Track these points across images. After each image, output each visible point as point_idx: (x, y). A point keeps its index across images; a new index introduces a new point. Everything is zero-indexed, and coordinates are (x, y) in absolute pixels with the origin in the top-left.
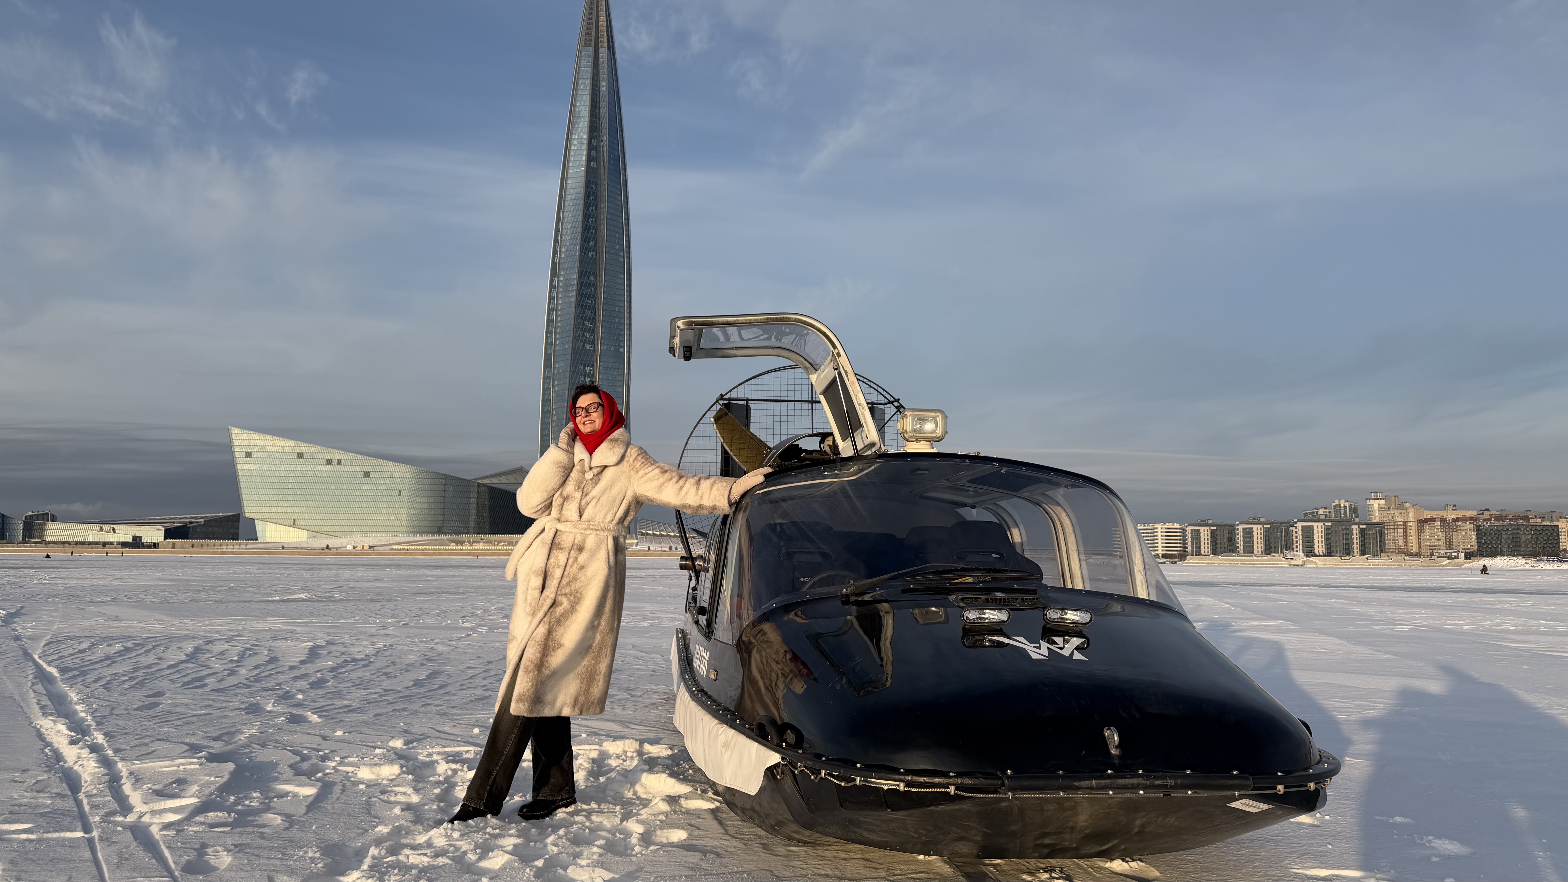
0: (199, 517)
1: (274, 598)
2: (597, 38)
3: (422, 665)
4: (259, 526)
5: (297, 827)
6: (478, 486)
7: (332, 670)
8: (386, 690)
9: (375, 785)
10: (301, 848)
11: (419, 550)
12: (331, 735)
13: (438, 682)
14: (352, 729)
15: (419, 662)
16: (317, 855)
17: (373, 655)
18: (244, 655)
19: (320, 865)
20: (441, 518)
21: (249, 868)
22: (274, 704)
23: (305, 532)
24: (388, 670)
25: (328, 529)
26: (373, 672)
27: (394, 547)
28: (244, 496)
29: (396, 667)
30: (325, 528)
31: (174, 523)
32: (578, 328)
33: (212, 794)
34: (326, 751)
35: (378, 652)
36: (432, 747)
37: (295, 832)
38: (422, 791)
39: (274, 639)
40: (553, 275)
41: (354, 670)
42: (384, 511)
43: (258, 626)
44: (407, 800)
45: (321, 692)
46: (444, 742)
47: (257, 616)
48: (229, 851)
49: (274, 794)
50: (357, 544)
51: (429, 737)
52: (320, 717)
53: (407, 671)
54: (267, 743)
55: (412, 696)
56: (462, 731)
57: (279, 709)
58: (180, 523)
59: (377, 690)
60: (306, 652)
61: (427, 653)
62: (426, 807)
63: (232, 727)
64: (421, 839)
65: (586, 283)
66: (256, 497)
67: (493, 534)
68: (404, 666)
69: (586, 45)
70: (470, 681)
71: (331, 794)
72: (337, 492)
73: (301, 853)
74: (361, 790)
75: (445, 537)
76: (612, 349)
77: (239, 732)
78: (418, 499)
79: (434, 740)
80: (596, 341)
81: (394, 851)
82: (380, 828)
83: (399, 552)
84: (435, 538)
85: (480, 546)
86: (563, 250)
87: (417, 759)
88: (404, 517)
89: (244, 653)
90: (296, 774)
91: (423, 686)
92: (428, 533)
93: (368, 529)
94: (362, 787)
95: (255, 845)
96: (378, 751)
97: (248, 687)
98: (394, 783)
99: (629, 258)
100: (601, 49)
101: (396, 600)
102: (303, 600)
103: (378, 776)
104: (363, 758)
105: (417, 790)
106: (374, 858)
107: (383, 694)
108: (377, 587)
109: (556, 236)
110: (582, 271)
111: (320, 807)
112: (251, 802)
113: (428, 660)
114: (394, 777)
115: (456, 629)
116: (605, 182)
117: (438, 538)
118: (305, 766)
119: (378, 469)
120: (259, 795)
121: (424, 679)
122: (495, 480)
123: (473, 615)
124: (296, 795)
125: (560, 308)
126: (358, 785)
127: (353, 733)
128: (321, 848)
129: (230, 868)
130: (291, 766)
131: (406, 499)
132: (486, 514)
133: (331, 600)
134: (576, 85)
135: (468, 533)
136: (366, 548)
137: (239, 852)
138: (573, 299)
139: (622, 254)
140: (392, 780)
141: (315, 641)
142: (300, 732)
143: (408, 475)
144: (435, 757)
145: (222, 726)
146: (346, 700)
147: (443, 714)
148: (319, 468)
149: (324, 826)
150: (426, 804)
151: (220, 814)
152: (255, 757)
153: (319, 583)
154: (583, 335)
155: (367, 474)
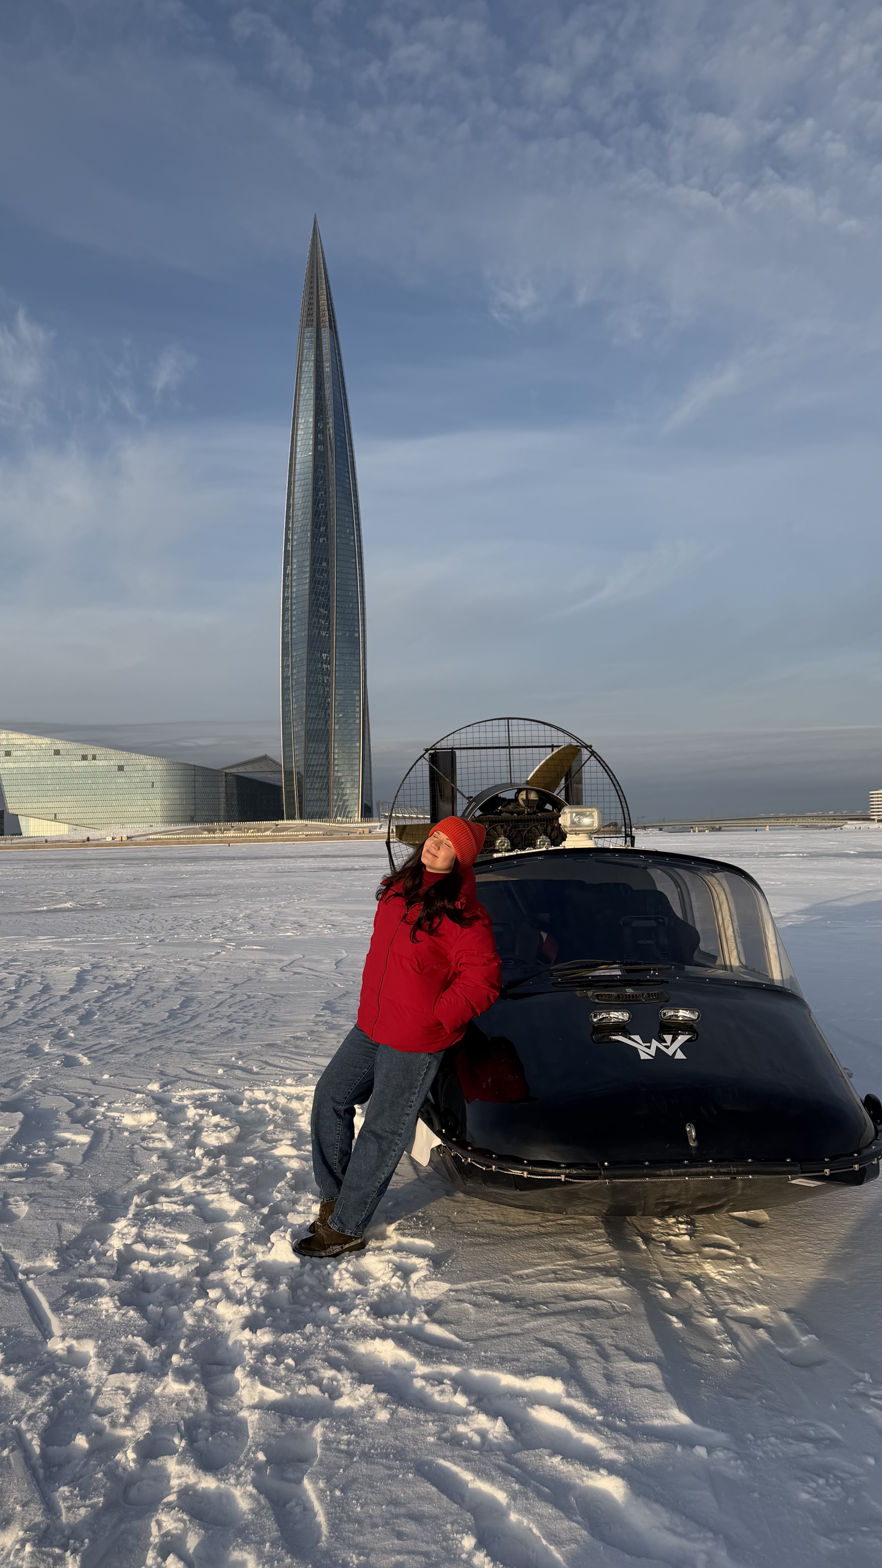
1: (42, 909)
2: (318, 318)
3: (177, 990)
4: (22, 821)
5: (76, 1176)
6: (226, 775)
7: (98, 999)
8: (145, 1024)
9: (136, 1132)
10: (80, 1197)
11: (174, 839)
12: (99, 1078)
13: (190, 1011)
14: (117, 1072)
15: (174, 987)
16: (93, 1204)
17: (134, 980)
18: (21, 983)
19: (96, 1214)
20: (193, 807)
21: (42, 1217)
22: (50, 1044)
23: (66, 826)
24: (147, 998)
25: (89, 822)
26: (134, 1001)
27: (151, 837)
28: (6, 793)
29: (154, 993)
30: (85, 821)
32: (313, 615)
33: (7, 1145)
34: (96, 1097)
35: (138, 975)
36: (183, 1090)
37: (75, 1182)
38: (175, 1138)
39: (46, 962)
40: (286, 563)
41: (117, 998)
42: (140, 803)
43: (32, 947)
44: (163, 1146)
45: (89, 1028)
46: (193, 1084)
47: (28, 935)
48: (26, 1200)
49: (56, 1143)
50: (116, 836)
51: (181, 1079)
52: (90, 1058)
53: (164, 998)
54: (48, 1089)
55: (167, 1031)
56: (209, 1071)
57: (55, 1050)
59: (137, 1025)
60: (75, 978)
61: (181, 976)
62: (178, 1154)
63: (17, 1072)
64: (174, 1185)
65: (319, 569)
66: (17, 794)
67: (242, 821)
68: (161, 993)
69: (308, 326)
70: (218, 1009)
71: (102, 1142)
72: (94, 786)
73: (81, 1202)
74: (126, 1137)
75: (197, 826)
76: (347, 634)
77: (23, 1077)
78: (171, 790)
79: (186, 1082)
80: (331, 628)
81: (152, 1200)
82: (141, 1176)
83: (156, 842)
84: (188, 827)
85: (231, 834)
86: (295, 537)
87: (171, 1102)
88: (158, 808)
89: (20, 980)
90: (73, 1122)
91: (177, 1018)
92: (182, 822)
93: (125, 820)
94: (126, 1134)
95: (45, 1194)
96: (138, 1096)
97: (27, 1024)
98: (152, 1129)
99: (360, 541)
100: (323, 329)
101: (154, 907)
102: (68, 910)
103: (139, 1122)
104: (126, 1103)
105: (170, 1137)
106: (137, 1206)
107: (142, 1029)
108: (136, 889)
109: (287, 523)
110: (314, 558)
111: (94, 1155)
112: (39, 1151)
113: (182, 983)
114: (152, 1124)
115: (207, 945)
116: (332, 466)
117: (191, 827)
118: (80, 1112)
119: (131, 762)
120: (45, 1144)
121: (178, 1009)
122: (241, 769)
123: (223, 925)
124: (74, 1144)
125: (294, 596)
126: (123, 1131)
127: (117, 1077)
128: (96, 1197)
129: (28, 1217)
130: (68, 1113)
131: (158, 790)
132: (235, 802)
133: (93, 908)
134: (300, 368)
135: (219, 821)
136: (124, 839)
137: (33, 1201)
138: (307, 587)
139: (352, 538)
140: (150, 1127)
141: (82, 965)
142: (74, 1076)
143: (160, 767)
144: (186, 1102)
145: (10, 1072)
146: (111, 1037)
147: (192, 1052)
148: (76, 763)
149: (96, 1175)
150: (177, 1151)
151: (16, 1165)
152: (39, 1104)
153: (83, 886)
154: (319, 622)
155: (121, 768)
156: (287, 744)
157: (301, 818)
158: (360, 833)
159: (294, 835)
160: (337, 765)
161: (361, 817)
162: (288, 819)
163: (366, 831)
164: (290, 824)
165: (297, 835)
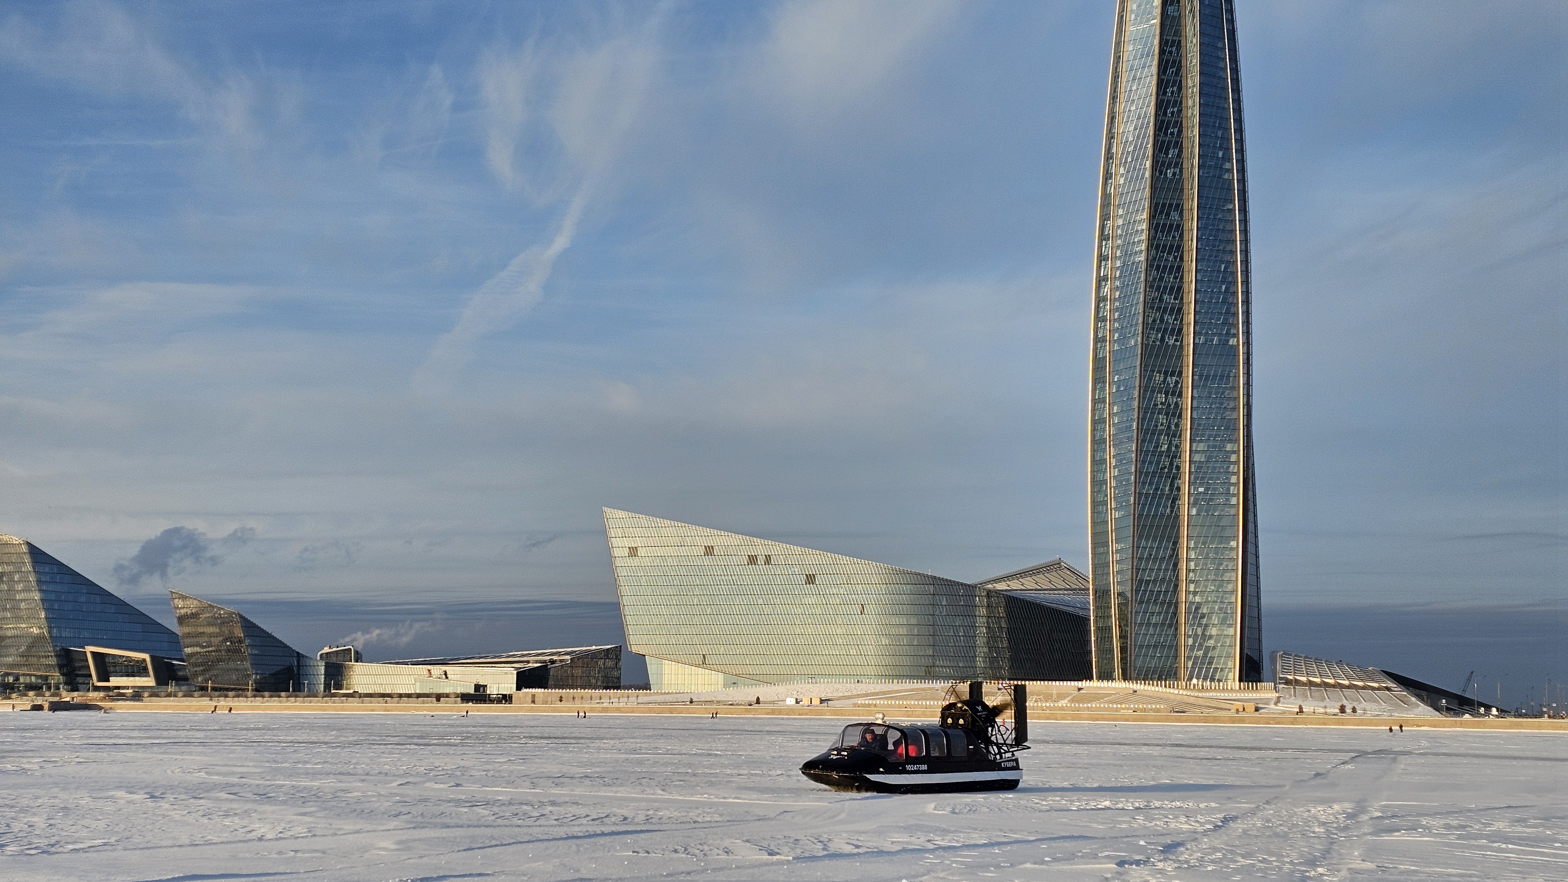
0: (562, 654)
4: (652, 665)
6: (988, 596)
20: (931, 651)
23: (721, 675)
25: (755, 670)
27: (860, 701)
28: (628, 618)
30: (751, 670)
31: (528, 662)
42: (841, 640)
50: (802, 696)
58: (537, 662)
65: (1164, 225)
66: (646, 620)
72: (767, 610)
78: (895, 620)
86: (1123, 171)
88: (873, 650)
93: (816, 670)
110: (1157, 204)
119: (830, 569)
122: (1016, 585)
131: (873, 621)
132: (1004, 645)
136: (816, 702)
143: (875, 579)
148: (738, 571)
154: (1161, 320)
155: (811, 579)
156: (1100, 541)
157: (1125, 677)
158: (1237, 711)
159: (1112, 709)
160: (1192, 582)
161: (1240, 680)
162: (1101, 678)
163: (1250, 707)
164: (1104, 688)
165: (1117, 710)
